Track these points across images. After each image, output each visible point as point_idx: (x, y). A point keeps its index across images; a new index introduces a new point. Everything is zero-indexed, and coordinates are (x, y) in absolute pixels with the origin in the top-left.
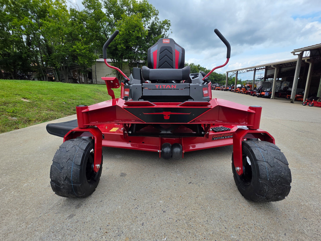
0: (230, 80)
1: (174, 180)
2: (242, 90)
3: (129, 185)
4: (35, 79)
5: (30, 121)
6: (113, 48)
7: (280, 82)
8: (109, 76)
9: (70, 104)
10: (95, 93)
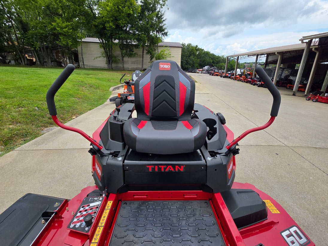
2: (242, 78)
4: (11, 61)
6: (100, 27)
7: (281, 70)
8: (98, 59)
9: (45, 110)
10: (78, 89)
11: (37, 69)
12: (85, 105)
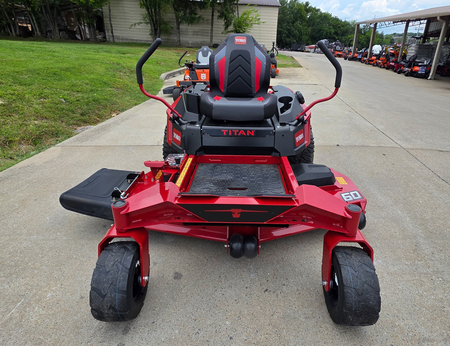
0: (363, 34)
1: (246, 286)
2: (380, 61)
3: (187, 296)
5: (11, 142)
8: (137, 26)
9: (74, 103)
10: (114, 75)
11: (42, 43)
12: (128, 98)
